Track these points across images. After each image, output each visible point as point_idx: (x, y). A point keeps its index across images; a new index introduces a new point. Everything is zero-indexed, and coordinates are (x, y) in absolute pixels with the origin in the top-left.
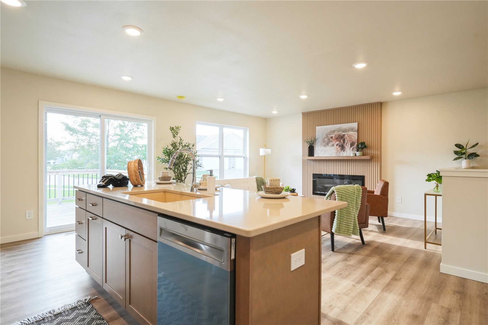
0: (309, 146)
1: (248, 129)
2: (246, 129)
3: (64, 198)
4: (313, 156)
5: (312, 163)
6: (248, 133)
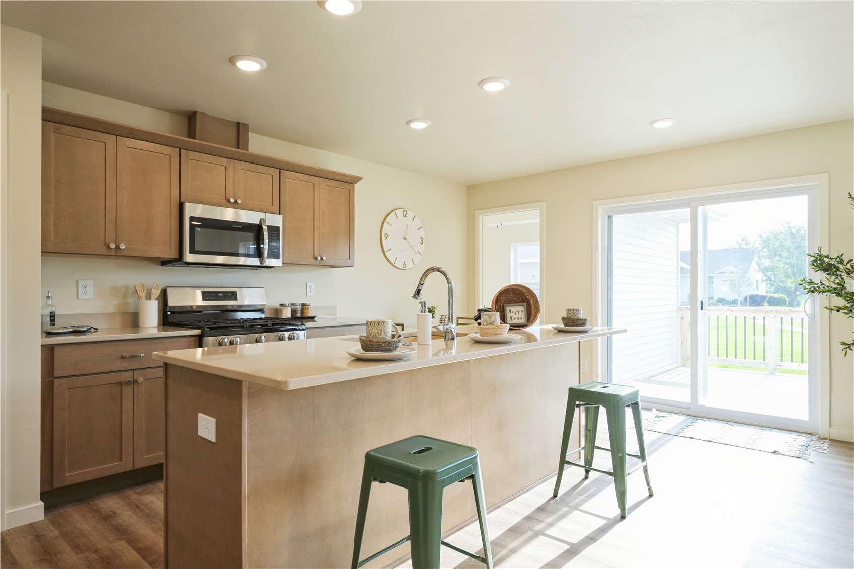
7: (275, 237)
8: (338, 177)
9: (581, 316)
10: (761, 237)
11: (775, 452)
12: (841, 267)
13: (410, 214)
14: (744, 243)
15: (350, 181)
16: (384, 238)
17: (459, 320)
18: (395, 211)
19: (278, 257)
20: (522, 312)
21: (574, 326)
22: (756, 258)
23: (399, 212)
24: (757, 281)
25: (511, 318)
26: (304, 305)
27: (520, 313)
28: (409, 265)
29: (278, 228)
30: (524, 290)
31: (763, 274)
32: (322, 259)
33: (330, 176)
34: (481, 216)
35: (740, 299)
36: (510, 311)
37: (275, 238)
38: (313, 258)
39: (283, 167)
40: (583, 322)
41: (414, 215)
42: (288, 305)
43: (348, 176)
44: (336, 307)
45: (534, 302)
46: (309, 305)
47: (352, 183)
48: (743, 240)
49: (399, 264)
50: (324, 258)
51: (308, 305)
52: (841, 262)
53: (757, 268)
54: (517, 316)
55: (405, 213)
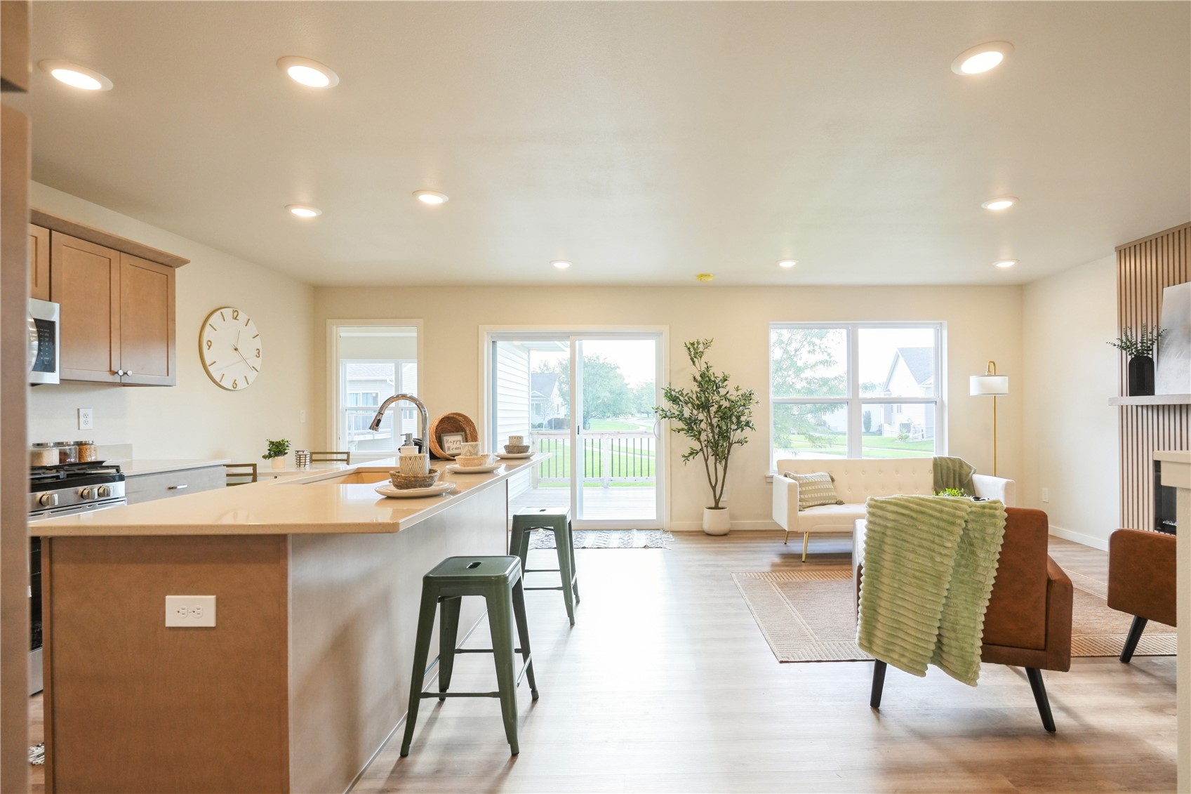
0: (1129, 358)
1: (945, 323)
2: (941, 323)
3: (612, 478)
4: (1152, 393)
5: (1152, 416)
6: (945, 333)
7: (47, 337)
8: (151, 256)
9: (525, 443)
10: (561, 363)
11: (645, 547)
12: (681, 398)
13: (243, 317)
14: (545, 368)
15: (166, 265)
16: (205, 347)
17: (313, 455)
18: (222, 310)
19: (52, 369)
20: (460, 441)
21: (518, 453)
22: (557, 384)
23: (228, 313)
24: (558, 405)
25: (449, 449)
26: (80, 444)
27: (458, 443)
28: (242, 385)
29: (53, 323)
30: (460, 418)
31: (562, 399)
32: (125, 373)
33: (136, 252)
34: (335, 327)
35: (545, 422)
36: (447, 441)
37: (47, 339)
38: (108, 373)
39: (55, 227)
40: (526, 449)
41: (247, 318)
42: (52, 445)
43: (167, 256)
44: (130, 446)
45: (470, 430)
46: (92, 444)
47: (171, 267)
48: (545, 365)
49: (227, 383)
50: (130, 373)
51: (88, 444)
52: (682, 395)
53: (558, 393)
54: (455, 446)
55: (236, 314)
